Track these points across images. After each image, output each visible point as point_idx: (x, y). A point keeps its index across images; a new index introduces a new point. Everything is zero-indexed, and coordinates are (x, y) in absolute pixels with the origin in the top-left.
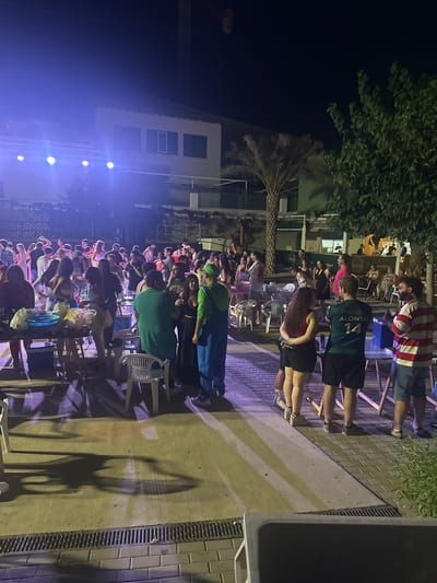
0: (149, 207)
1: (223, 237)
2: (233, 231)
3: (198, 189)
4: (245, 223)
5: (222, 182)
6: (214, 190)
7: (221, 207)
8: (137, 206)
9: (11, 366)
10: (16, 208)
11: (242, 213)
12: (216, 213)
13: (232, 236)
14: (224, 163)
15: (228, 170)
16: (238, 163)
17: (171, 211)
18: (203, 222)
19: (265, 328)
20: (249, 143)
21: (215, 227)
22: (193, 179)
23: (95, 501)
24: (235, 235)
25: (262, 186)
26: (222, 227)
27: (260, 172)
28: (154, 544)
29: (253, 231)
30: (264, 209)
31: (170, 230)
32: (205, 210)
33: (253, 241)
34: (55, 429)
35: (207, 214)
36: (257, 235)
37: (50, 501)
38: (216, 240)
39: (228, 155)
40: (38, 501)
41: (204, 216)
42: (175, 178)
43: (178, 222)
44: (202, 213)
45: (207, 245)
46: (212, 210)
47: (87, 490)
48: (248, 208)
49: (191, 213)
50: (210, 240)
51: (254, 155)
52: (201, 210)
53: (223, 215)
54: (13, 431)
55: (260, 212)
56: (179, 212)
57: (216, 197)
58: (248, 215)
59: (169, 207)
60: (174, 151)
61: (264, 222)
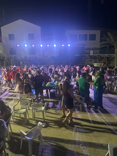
0: (79, 55)
1: (101, 62)
2: (104, 61)
3: (93, 49)
4: (107, 58)
5: (100, 46)
6: (98, 49)
7: (100, 54)
8: (75, 55)
9: (46, 96)
10: (47, 58)
11: (107, 55)
12: (99, 56)
13: (103, 62)
14: (101, 41)
15: (102, 43)
16: (105, 40)
17: (85, 56)
18: (94, 58)
19: (114, 90)
20: (109, 34)
21: (98, 60)
22: (92, 47)
23: (65, 132)
24: (104, 62)
25: (113, 47)
26: (100, 60)
27: (113, 43)
28: (81, 146)
29: (110, 60)
30: (114, 54)
31: (84, 61)
32: (95, 55)
33: (110, 63)
34: (56, 112)
35: (96, 56)
36: (111, 62)
37: (55, 130)
38: (98, 64)
39: (102, 38)
40: (52, 129)
41: (95, 57)
42: (86, 47)
43: (87, 59)
44: (94, 56)
45: (95, 65)
46: (97, 55)
47: (63, 128)
48: (108, 54)
49: (91, 56)
50: (96, 64)
51: (111, 38)
52: (94, 55)
53: (101, 56)
54: (47, 111)
55: (112, 55)
56: (87, 56)
57: (98, 51)
58: (109, 56)
59: (84, 55)
60: (86, 39)
61: (114, 58)
